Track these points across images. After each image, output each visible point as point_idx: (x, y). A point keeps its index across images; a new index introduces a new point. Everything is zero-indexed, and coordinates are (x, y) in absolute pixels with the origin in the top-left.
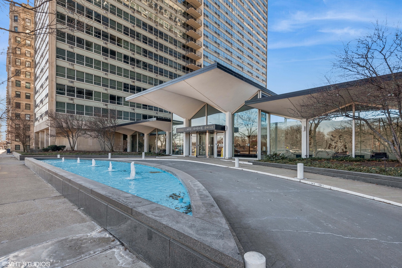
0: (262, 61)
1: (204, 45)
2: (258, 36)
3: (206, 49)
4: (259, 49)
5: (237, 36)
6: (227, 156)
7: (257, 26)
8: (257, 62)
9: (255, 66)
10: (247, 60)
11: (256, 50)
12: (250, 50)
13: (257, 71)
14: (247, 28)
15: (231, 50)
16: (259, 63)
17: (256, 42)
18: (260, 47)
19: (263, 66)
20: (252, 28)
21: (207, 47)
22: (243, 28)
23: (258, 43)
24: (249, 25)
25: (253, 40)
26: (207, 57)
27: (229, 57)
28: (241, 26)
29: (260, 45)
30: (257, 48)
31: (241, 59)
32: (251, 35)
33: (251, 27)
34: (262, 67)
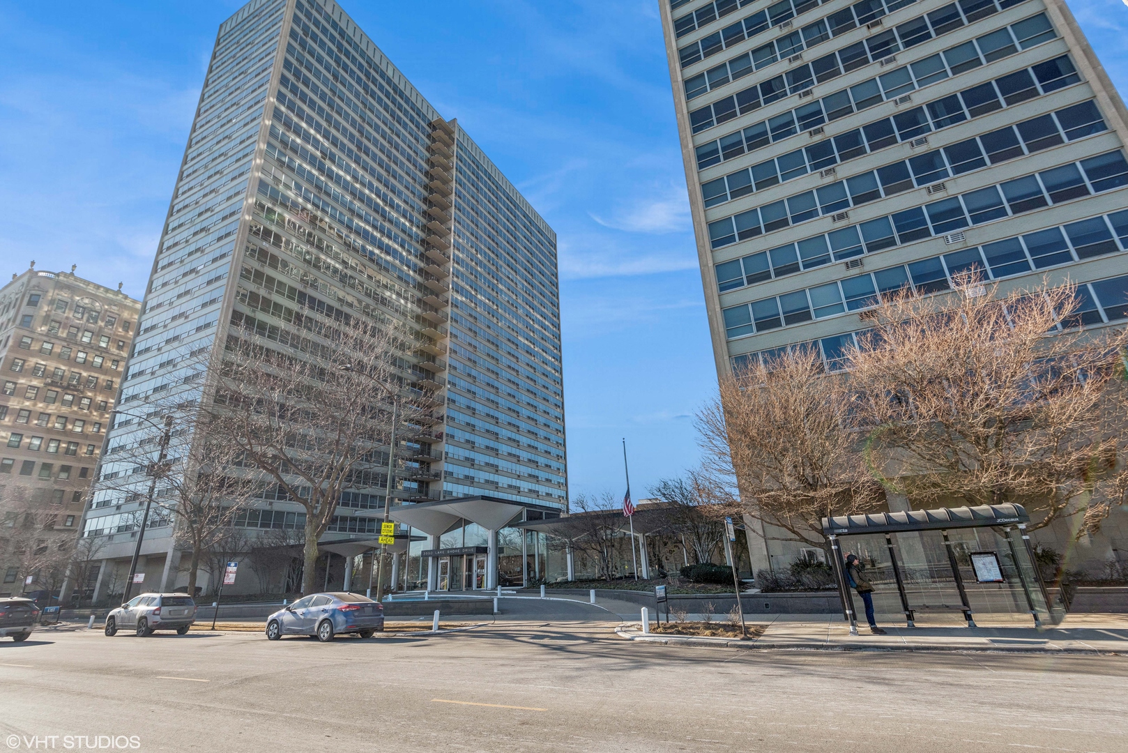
0: (554, 395)
1: (449, 382)
2: (544, 354)
3: (453, 389)
4: (547, 376)
5: (506, 360)
6: (490, 586)
7: (542, 339)
8: (544, 399)
9: (542, 406)
10: (525, 397)
11: (541, 380)
12: (532, 379)
13: (546, 416)
14: (524, 344)
15: (496, 384)
16: (548, 401)
17: (542, 364)
18: (550, 372)
19: (556, 405)
20: (534, 344)
21: (454, 385)
22: (517, 345)
23: (545, 366)
24: (527, 339)
25: (536, 361)
26: (454, 401)
27: (492, 397)
28: (513, 343)
29: (549, 369)
30: (544, 374)
31: (514, 397)
32: (531, 354)
33: (531, 342)
34: (554, 408)
